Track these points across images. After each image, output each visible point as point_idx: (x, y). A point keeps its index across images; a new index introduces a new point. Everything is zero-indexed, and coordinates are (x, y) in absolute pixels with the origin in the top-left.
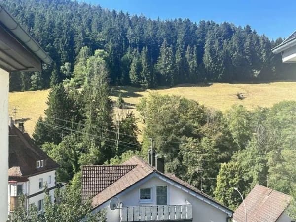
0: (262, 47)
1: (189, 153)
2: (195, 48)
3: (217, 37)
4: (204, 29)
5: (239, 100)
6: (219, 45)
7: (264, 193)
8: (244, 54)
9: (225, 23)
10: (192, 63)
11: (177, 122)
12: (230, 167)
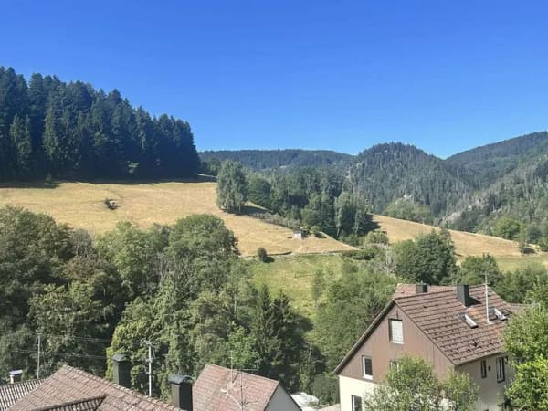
0: (139, 127)
1: (48, 313)
2: (28, 120)
3: (65, 105)
4: (42, 89)
5: (108, 210)
6: (71, 118)
7: (224, 379)
8: (113, 136)
9: (79, 84)
10: (24, 146)
11: (23, 257)
12: (132, 332)
